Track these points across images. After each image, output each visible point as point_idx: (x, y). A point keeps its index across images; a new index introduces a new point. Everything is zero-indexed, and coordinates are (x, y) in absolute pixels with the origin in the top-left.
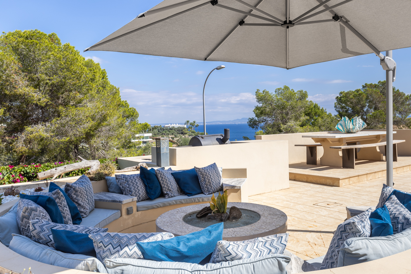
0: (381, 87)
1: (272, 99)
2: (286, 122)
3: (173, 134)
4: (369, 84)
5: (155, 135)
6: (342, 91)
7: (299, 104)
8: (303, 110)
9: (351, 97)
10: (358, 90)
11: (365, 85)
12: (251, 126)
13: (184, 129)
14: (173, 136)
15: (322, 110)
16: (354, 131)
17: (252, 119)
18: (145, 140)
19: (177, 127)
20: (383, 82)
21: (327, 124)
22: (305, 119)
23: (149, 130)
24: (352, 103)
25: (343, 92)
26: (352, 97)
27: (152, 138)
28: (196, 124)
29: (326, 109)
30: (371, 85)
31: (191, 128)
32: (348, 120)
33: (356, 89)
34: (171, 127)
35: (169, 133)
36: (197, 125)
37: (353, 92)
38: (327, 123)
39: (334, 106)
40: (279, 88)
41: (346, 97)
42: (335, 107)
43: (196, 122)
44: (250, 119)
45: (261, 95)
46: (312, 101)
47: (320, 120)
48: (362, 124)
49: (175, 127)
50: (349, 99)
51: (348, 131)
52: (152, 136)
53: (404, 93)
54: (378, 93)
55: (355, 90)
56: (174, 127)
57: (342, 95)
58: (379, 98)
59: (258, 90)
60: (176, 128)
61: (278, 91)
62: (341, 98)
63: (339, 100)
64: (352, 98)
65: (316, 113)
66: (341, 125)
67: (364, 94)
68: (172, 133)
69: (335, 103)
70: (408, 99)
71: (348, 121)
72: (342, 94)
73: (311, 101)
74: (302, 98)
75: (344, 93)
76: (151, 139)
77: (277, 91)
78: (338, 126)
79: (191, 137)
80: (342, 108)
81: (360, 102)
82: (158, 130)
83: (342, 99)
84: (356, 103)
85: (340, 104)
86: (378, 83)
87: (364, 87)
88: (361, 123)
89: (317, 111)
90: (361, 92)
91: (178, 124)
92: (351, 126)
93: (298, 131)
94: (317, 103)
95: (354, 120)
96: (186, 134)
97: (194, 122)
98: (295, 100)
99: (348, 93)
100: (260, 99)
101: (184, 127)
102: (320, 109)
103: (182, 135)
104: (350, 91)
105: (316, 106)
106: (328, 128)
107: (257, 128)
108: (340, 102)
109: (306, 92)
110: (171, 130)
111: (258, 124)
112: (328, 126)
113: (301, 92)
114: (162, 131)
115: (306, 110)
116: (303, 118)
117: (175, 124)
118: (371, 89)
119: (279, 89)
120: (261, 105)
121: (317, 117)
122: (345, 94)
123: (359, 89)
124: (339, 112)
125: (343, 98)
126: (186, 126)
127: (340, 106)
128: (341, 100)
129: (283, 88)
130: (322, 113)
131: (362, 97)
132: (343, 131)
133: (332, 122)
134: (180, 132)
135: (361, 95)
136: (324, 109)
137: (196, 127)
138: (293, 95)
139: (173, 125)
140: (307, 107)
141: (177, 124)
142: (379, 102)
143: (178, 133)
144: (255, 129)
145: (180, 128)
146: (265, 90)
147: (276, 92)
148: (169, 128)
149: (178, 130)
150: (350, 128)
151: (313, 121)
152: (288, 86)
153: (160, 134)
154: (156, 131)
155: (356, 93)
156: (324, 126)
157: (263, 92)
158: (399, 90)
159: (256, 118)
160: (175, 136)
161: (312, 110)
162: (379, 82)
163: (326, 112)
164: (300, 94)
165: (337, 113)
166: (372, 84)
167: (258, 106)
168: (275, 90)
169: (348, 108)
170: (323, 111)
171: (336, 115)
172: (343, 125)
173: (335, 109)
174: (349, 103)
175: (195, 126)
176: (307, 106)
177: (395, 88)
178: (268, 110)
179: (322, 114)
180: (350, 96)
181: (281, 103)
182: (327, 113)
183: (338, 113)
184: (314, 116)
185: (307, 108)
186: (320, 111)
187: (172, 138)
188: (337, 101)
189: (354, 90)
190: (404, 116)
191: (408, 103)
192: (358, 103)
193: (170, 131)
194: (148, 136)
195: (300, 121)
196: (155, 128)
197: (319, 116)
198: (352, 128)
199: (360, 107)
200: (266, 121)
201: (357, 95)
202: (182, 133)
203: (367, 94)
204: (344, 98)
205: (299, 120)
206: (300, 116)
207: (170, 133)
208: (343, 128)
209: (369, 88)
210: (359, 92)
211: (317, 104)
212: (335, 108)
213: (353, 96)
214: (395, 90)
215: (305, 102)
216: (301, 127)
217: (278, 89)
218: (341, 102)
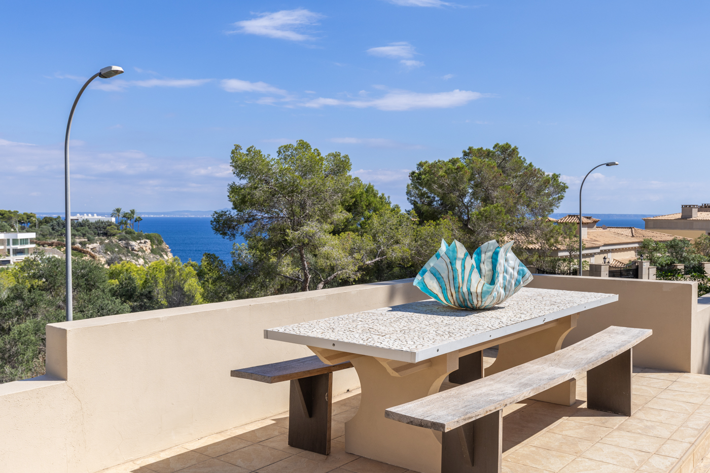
0: (499, 155)
1: (269, 169)
2: (300, 224)
3: (84, 235)
4: (476, 148)
5: (44, 236)
6: (424, 161)
7: (330, 184)
8: (338, 198)
9: (441, 173)
10: (455, 161)
11: (468, 151)
12: (219, 231)
13: (109, 225)
14: (83, 240)
15: (381, 198)
16: (487, 302)
17: (222, 215)
18: (19, 247)
19: (94, 221)
20: (503, 147)
21: (389, 230)
22: (342, 218)
23: (32, 224)
24: (441, 186)
25: (425, 163)
26: (443, 174)
27: (35, 243)
28: (135, 216)
29: (389, 197)
30: (480, 150)
31: (126, 223)
32: (466, 256)
33: (451, 158)
34: (80, 220)
35: (76, 233)
36: (139, 218)
37: (445, 165)
38: (391, 229)
39: (406, 191)
40: (286, 145)
41: (430, 172)
42: (408, 193)
43: (137, 211)
44: (217, 213)
45: (244, 159)
46: (360, 179)
47: (375, 220)
48: (516, 274)
49: (91, 221)
50: (436, 178)
51: (465, 300)
52: (37, 238)
53: (543, 170)
54: (493, 168)
55: (448, 161)
56: (87, 221)
57: (422, 170)
58: (496, 178)
59: (237, 147)
60: (92, 223)
61: (284, 152)
62: (420, 174)
63: (417, 179)
64: (442, 177)
65: (369, 204)
66: (434, 275)
67: (466, 169)
68: (84, 232)
69: (408, 185)
70: (549, 183)
71: (464, 260)
72: (422, 166)
73: (356, 179)
74: (339, 170)
75: (427, 164)
76: (34, 246)
77: (282, 151)
78: (423, 279)
79: (124, 242)
80: (422, 195)
81: (457, 185)
82: (52, 225)
83: (423, 176)
84: (450, 186)
85: (417, 188)
86: (494, 148)
87: (465, 154)
88: (511, 270)
89: (372, 199)
90: (460, 165)
91: (97, 215)
92: (477, 284)
93: (325, 244)
94: (372, 184)
95: (483, 255)
96: (114, 235)
97: (133, 212)
98: (323, 174)
99: (434, 165)
100: (241, 168)
101: (110, 220)
102: (379, 196)
103: (105, 238)
104: (439, 161)
105: (371, 190)
106: (392, 238)
107: (234, 235)
108: (418, 182)
109: (346, 157)
110: (82, 226)
111: (236, 225)
112: (392, 234)
113: (336, 156)
114: (60, 229)
115: (345, 199)
116: (341, 215)
117: (90, 215)
118: (480, 160)
119: (287, 148)
120: (244, 182)
121: (371, 212)
122: (428, 166)
123: (457, 159)
124: (414, 203)
125: (425, 174)
126: (113, 220)
127: (417, 192)
128: (420, 180)
129: (295, 145)
130: (382, 204)
131: (463, 174)
132: (442, 299)
133: (400, 225)
134: (101, 232)
135: (461, 171)
136: (386, 196)
137: (136, 221)
138: (317, 163)
139: (85, 217)
140: (347, 191)
141: (95, 215)
142: (495, 187)
143: (95, 234)
144: (228, 237)
145: (102, 223)
146: (252, 147)
147: (279, 152)
148: (76, 222)
149: (96, 228)
150: (473, 290)
151: (363, 219)
152: (308, 142)
153: (56, 234)
154: (47, 228)
155: (450, 165)
156: (383, 232)
157: (249, 150)
158: (533, 164)
159: (234, 213)
160: (88, 240)
161: (362, 199)
162: (496, 146)
163: (390, 203)
164: (333, 161)
165: (410, 207)
166: (482, 148)
167: (236, 183)
168: (278, 150)
169: (433, 197)
170: (383, 200)
171: (409, 211)
172: (444, 275)
173: (408, 199)
174: (435, 186)
175: (134, 220)
176: (347, 189)
177: (525, 160)
178: (257, 193)
179: (381, 206)
180: (438, 171)
181: (288, 180)
182: (392, 206)
183: (413, 206)
184: (365, 210)
185: (348, 194)
186: (377, 201)
187: (80, 243)
188: (413, 180)
189: (446, 160)
190: (540, 218)
191: (547, 192)
192: (454, 187)
193: (79, 228)
194: (27, 239)
195: (331, 224)
196: (47, 221)
197: (375, 210)
198: (479, 290)
199: (458, 196)
200: (254, 219)
201: (452, 171)
202: (106, 234)
203: (472, 168)
204: (428, 174)
205: (329, 220)
206: (332, 212)
207: (79, 233)
208: (443, 289)
209: (475, 156)
210: (458, 164)
211: (373, 186)
212: (406, 197)
213: (446, 172)
214: (525, 164)
215: (343, 181)
216: (334, 234)
217: (285, 147)
218: (421, 184)
